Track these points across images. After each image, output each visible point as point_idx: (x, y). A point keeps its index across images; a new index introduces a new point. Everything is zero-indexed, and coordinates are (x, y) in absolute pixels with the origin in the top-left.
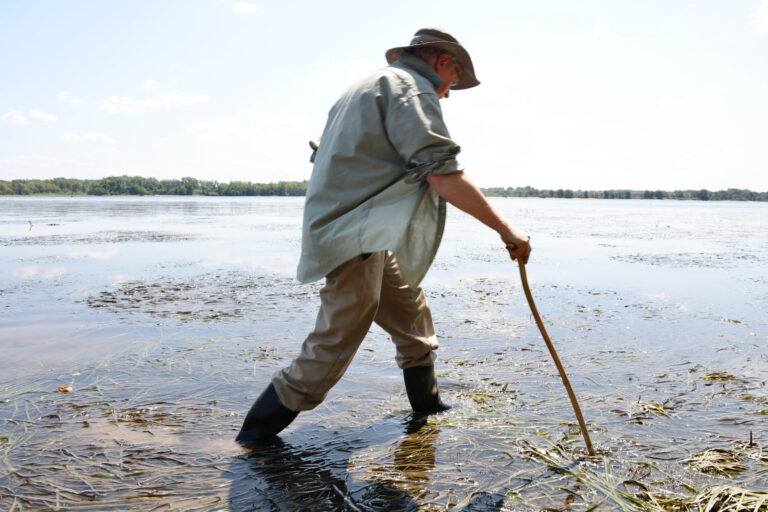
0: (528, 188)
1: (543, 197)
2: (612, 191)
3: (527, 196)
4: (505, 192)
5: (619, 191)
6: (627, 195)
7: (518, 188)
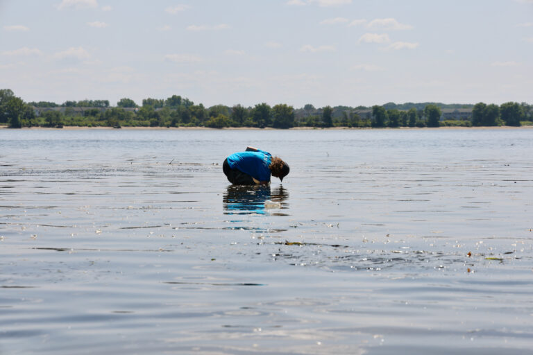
0: (175, 100)
1: (219, 125)
2: (391, 106)
3: (174, 124)
4: (114, 112)
5: (409, 105)
6: (430, 117)
7: (148, 103)
